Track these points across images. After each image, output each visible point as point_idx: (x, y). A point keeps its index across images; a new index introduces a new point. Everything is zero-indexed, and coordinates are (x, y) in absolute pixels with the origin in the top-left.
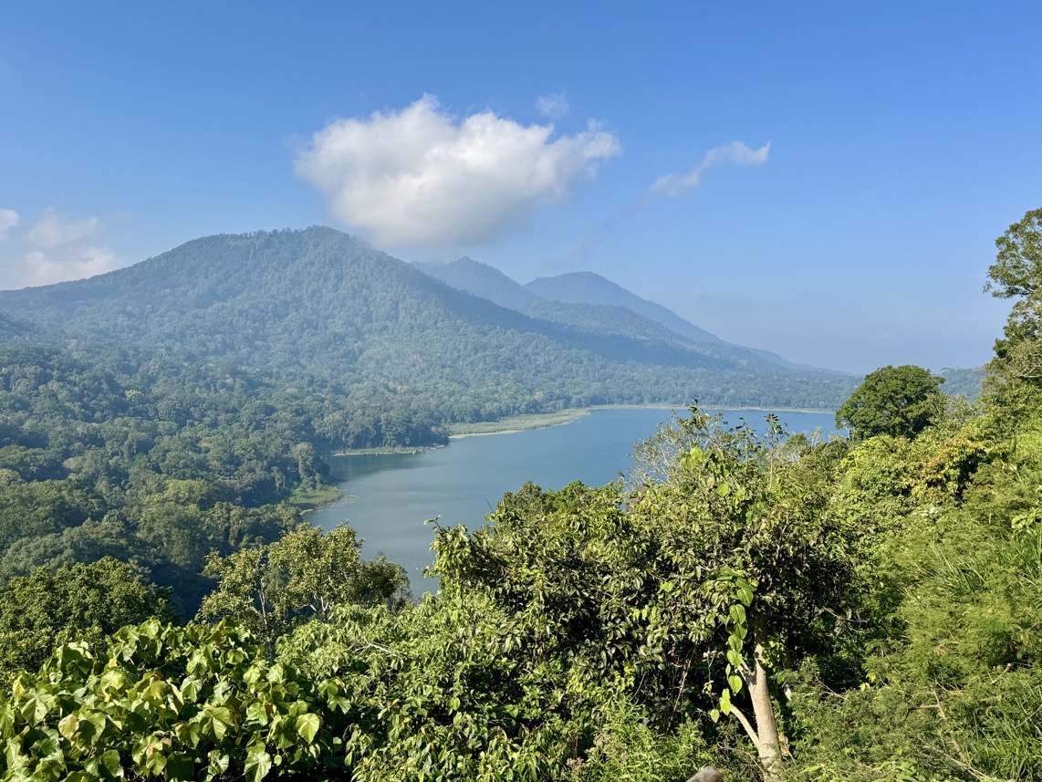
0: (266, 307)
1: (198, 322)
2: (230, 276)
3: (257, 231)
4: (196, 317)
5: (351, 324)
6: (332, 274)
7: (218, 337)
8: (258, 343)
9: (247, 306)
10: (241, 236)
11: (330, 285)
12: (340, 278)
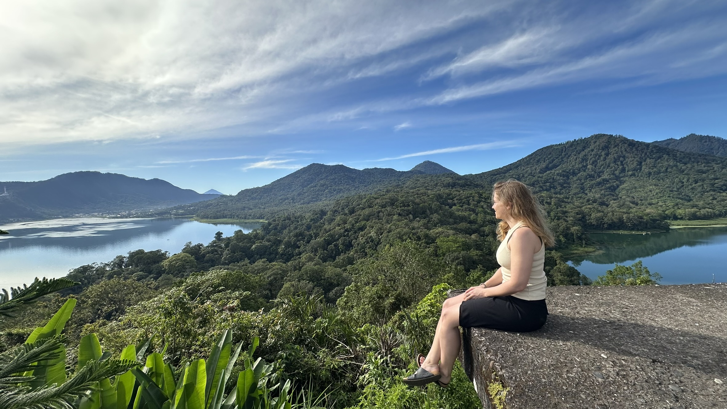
0: (570, 170)
1: (540, 179)
2: (554, 160)
3: (566, 141)
4: (539, 177)
5: (613, 174)
6: (603, 153)
7: (548, 184)
8: (565, 185)
9: (560, 171)
10: (559, 145)
11: (602, 158)
12: (607, 155)
